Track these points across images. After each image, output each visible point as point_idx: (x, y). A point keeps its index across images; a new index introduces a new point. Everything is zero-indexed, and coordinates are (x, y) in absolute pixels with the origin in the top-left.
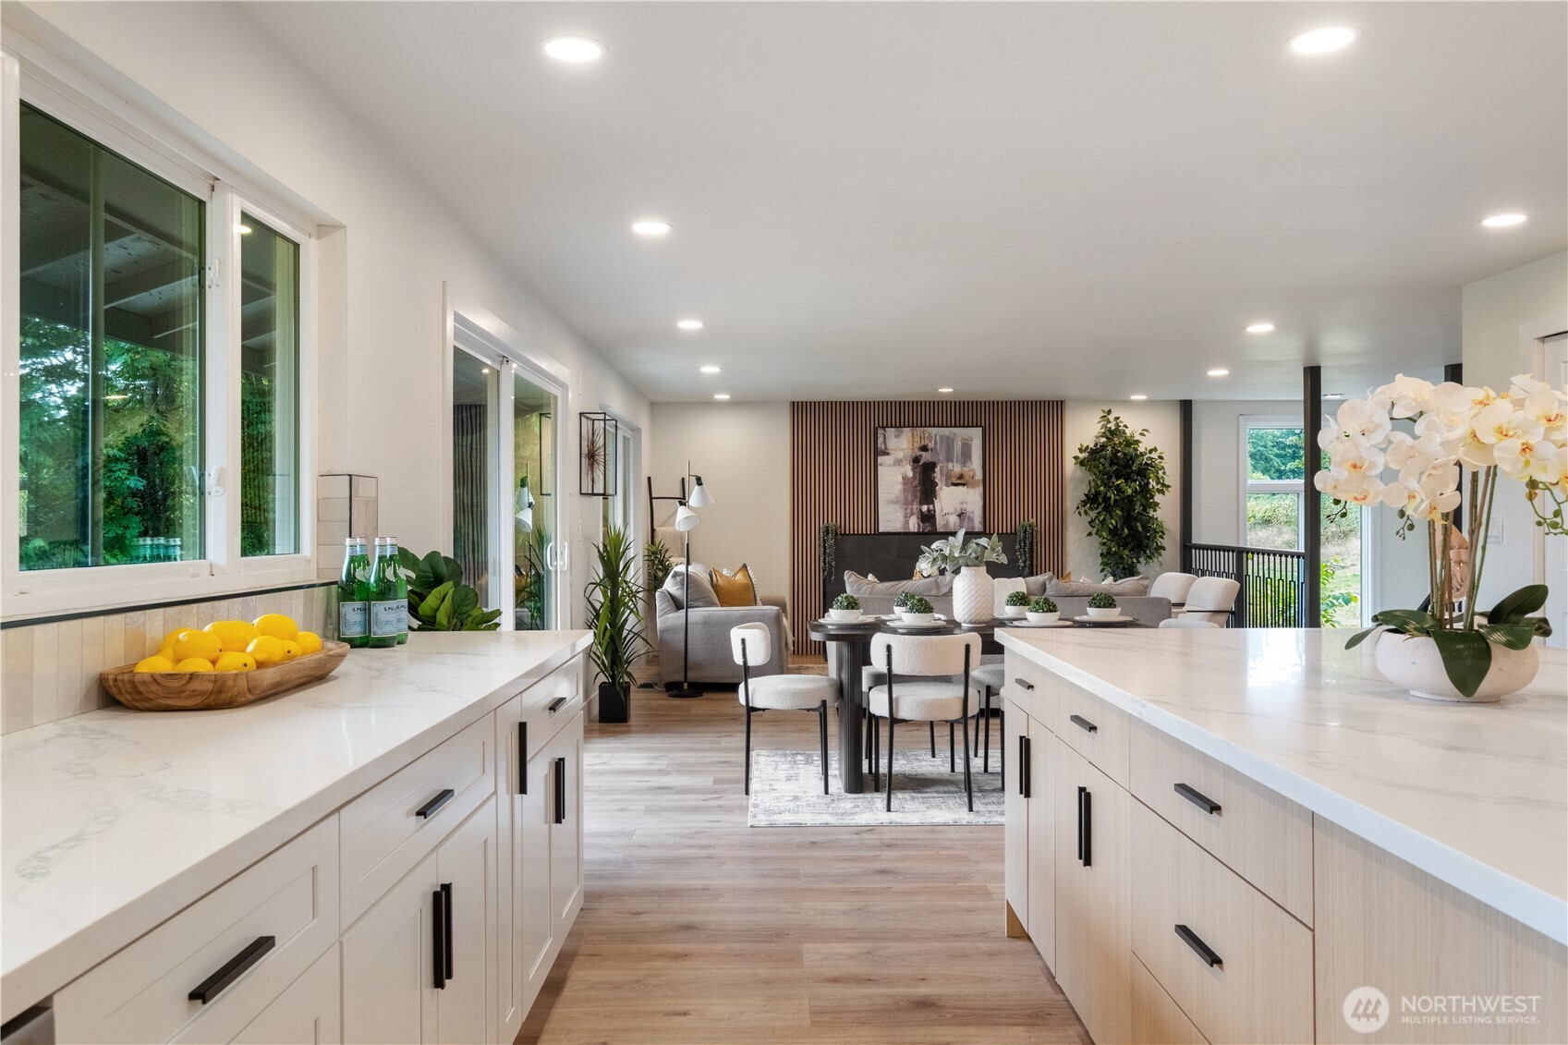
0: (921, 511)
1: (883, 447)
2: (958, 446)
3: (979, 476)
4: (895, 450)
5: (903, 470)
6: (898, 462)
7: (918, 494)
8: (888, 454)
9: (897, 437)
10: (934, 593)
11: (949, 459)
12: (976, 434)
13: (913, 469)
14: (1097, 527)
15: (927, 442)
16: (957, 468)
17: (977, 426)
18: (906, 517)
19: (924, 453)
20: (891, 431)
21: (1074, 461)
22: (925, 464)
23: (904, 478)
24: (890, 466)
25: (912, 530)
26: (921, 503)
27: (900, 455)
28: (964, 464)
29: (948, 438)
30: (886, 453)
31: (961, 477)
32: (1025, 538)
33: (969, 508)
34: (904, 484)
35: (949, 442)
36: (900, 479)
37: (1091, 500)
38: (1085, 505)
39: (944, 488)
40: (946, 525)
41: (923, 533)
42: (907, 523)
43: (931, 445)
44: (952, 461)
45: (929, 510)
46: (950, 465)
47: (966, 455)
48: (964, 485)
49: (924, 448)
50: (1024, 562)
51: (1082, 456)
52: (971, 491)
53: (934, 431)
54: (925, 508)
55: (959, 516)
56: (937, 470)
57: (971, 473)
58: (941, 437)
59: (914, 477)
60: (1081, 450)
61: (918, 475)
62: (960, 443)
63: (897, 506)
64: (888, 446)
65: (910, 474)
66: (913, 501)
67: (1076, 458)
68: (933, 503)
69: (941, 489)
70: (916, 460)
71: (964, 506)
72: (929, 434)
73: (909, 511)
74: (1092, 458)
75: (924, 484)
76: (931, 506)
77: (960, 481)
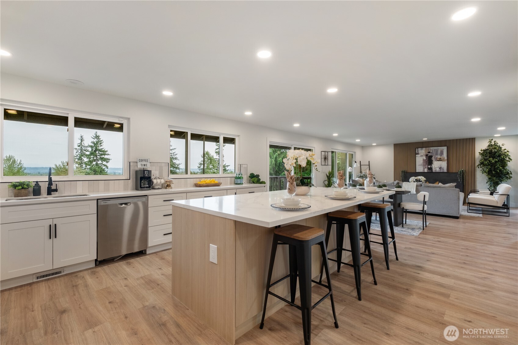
0: (428, 167)
1: (417, 152)
2: (439, 152)
3: (446, 158)
4: (421, 153)
5: (423, 158)
6: (422, 156)
7: (427, 163)
8: (419, 154)
9: (421, 150)
11: (437, 154)
12: (445, 149)
13: (426, 157)
14: (484, 172)
15: (430, 151)
16: (439, 157)
17: (446, 146)
18: (424, 168)
19: (429, 154)
20: (419, 149)
21: (479, 154)
22: (429, 156)
23: (424, 160)
24: (419, 157)
26: (428, 165)
27: (422, 154)
28: (441, 155)
29: (436, 149)
30: (418, 154)
31: (440, 159)
32: (460, 174)
33: (443, 166)
34: (423, 161)
35: (437, 151)
36: (422, 160)
37: (482, 163)
38: (481, 165)
39: (435, 162)
40: (436, 170)
41: (429, 172)
42: (424, 170)
43: (431, 151)
44: (438, 155)
45: (430, 167)
46: (437, 156)
47: (442, 153)
48: (441, 161)
49: (429, 152)
50: (460, 180)
51: (481, 152)
52: (443, 162)
53: (432, 148)
54: (429, 166)
55: (440, 168)
56: (433, 157)
57: (443, 158)
58: (434, 150)
59: (426, 159)
60: (481, 151)
61: (427, 159)
62: (440, 151)
63: (421, 166)
64: (419, 152)
65: (425, 159)
66: (426, 165)
67: (480, 153)
68: (432, 165)
69: (434, 162)
70: (427, 155)
71: (441, 166)
72: (431, 149)
73: (425, 167)
74: (485, 153)
75: (429, 160)
76: (431, 166)
77: (440, 160)
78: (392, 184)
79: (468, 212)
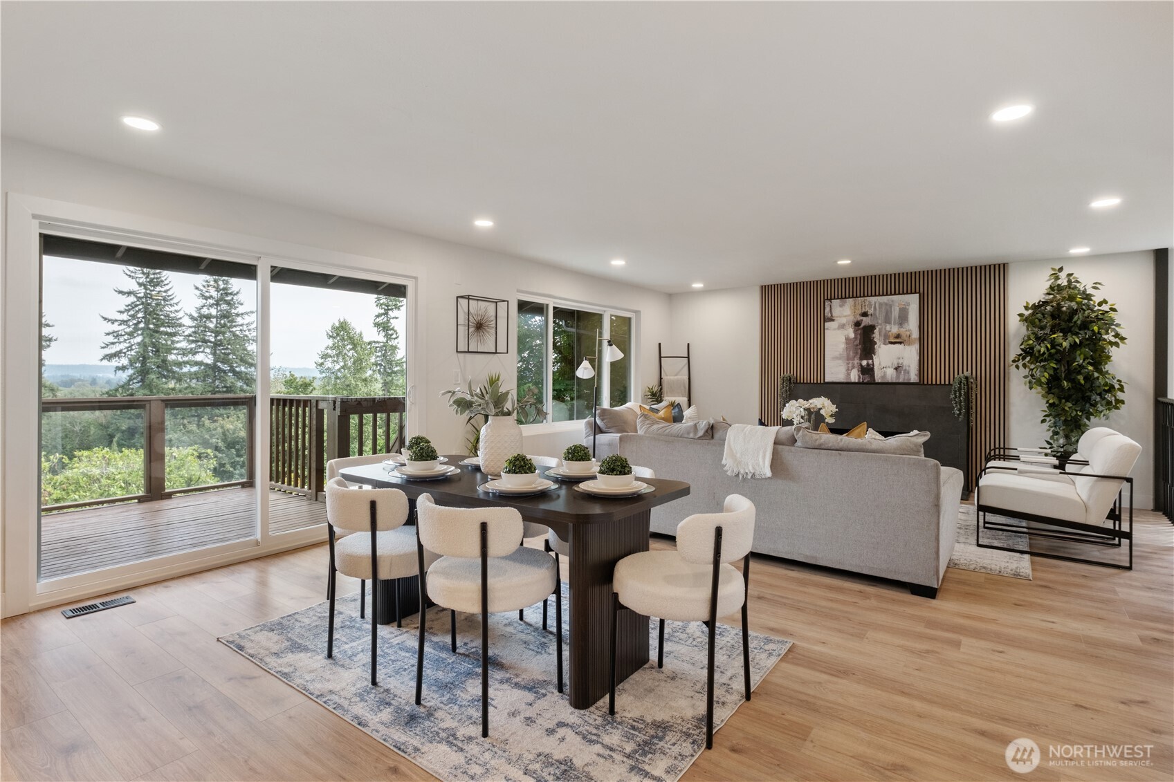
0: (861, 365)
1: (830, 315)
2: (895, 313)
3: (916, 335)
4: (840, 317)
5: (845, 332)
6: (842, 326)
7: (859, 351)
8: (833, 320)
9: (841, 306)
10: (691, 435)
11: (887, 320)
12: (912, 301)
13: (855, 332)
14: (1033, 382)
15: (867, 309)
16: (894, 329)
17: (915, 293)
18: (848, 370)
19: (864, 318)
20: (836, 303)
21: (1019, 318)
22: (865, 327)
23: (847, 339)
24: (835, 329)
25: (853, 380)
26: (861, 359)
27: (844, 320)
28: (901, 324)
29: (886, 304)
30: (832, 320)
31: (898, 336)
32: (960, 389)
33: (906, 363)
34: (847, 343)
35: (889, 307)
36: (844, 340)
37: (1028, 352)
38: (1024, 359)
39: (882, 346)
40: (884, 376)
41: (863, 383)
42: (848, 375)
43: (871, 311)
44: (890, 323)
45: (868, 364)
46: (888, 327)
47: (903, 318)
48: (900, 343)
49: (865, 314)
50: (960, 410)
51: (1027, 313)
52: (907, 348)
53: (873, 299)
54: (864, 363)
55: (896, 369)
56: (876, 331)
57: (908, 333)
58: (881, 304)
59: (855, 338)
60: (1026, 308)
61: (859, 336)
62: (898, 309)
63: (840, 362)
64: (834, 314)
65: (852, 335)
66: (854, 357)
67: (1021, 315)
68: (872, 359)
69: (879, 347)
70: (857, 324)
71: (901, 361)
72: (869, 302)
73: (850, 365)
74: (1036, 315)
75: (865, 342)
76: (870, 362)
77: (898, 340)
78: (688, 433)
79: (979, 545)
